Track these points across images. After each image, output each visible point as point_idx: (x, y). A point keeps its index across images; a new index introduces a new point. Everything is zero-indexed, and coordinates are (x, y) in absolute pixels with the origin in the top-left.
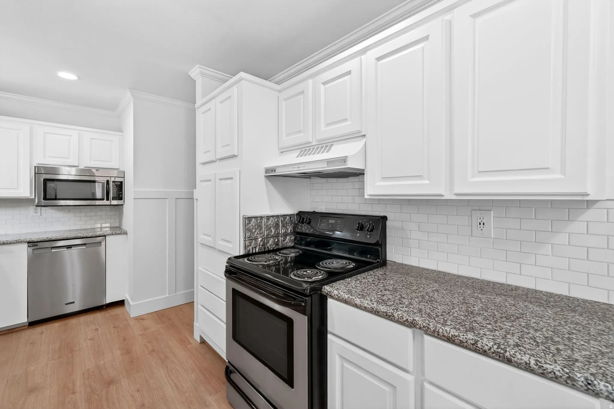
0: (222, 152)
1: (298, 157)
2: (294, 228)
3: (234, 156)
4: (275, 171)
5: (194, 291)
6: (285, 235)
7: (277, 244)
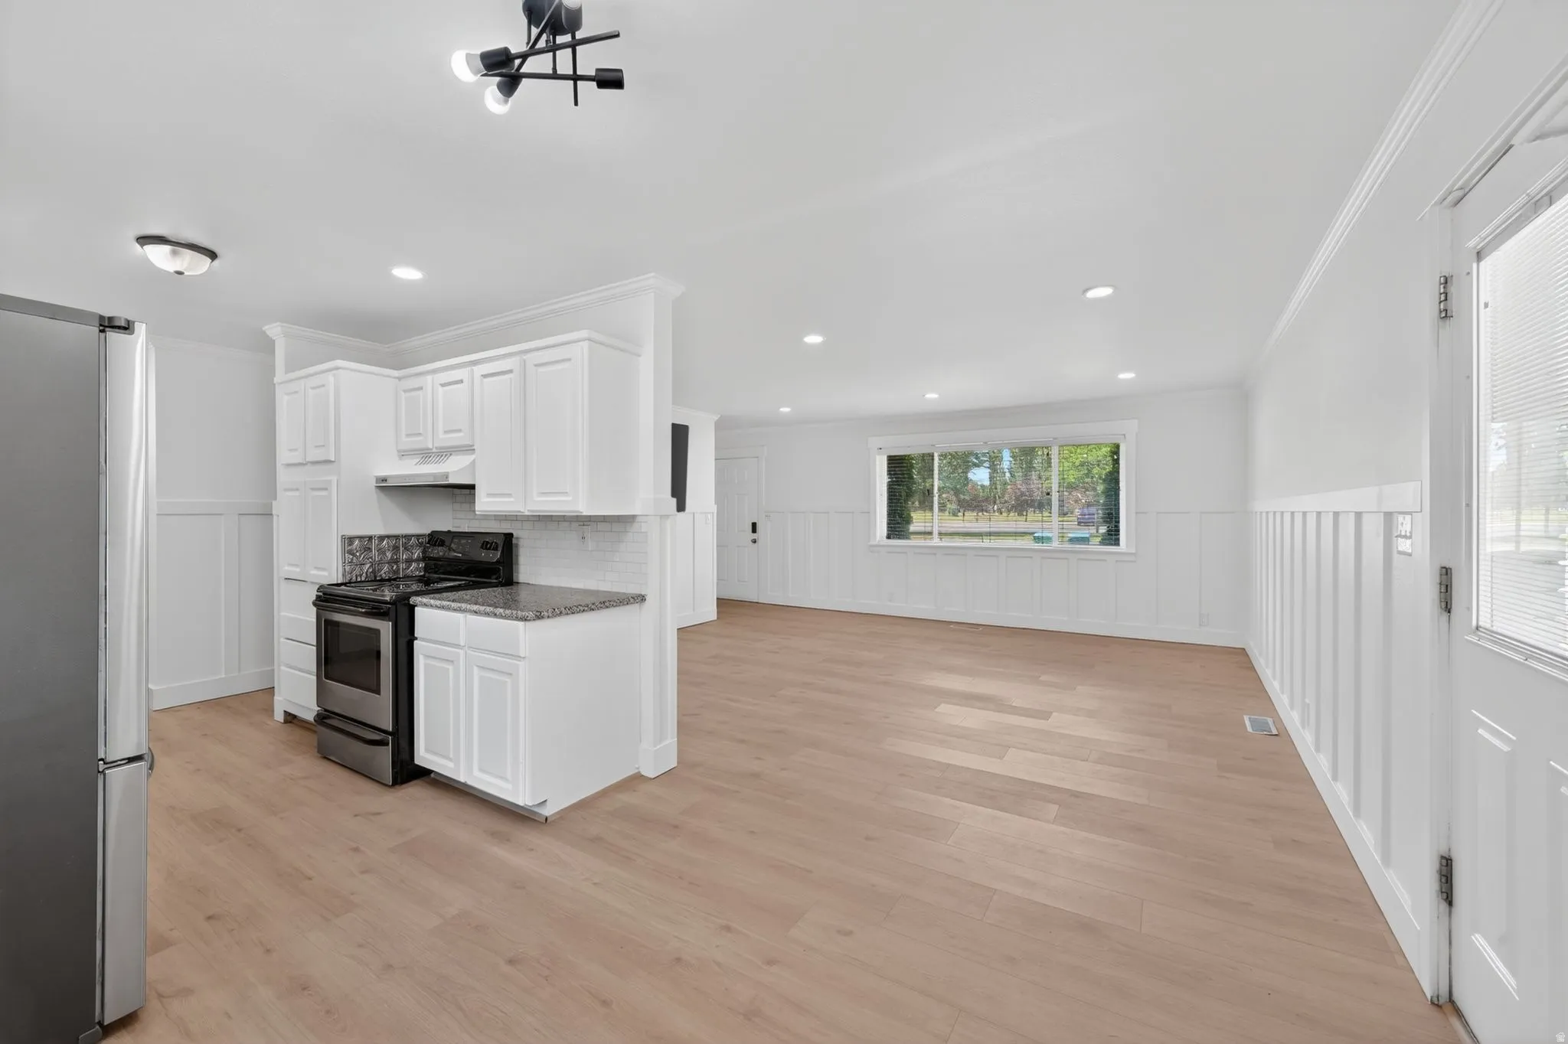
0: (314, 455)
1: (416, 465)
2: (424, 552)
3: (328, 462)
4: (386, 480)
5: (273, 670)
6: (409, 561)
7: (397, 572)
